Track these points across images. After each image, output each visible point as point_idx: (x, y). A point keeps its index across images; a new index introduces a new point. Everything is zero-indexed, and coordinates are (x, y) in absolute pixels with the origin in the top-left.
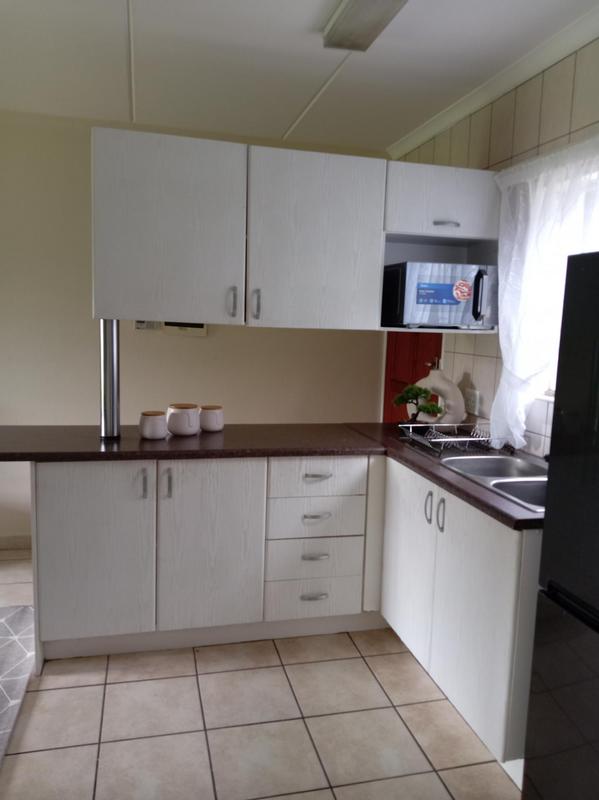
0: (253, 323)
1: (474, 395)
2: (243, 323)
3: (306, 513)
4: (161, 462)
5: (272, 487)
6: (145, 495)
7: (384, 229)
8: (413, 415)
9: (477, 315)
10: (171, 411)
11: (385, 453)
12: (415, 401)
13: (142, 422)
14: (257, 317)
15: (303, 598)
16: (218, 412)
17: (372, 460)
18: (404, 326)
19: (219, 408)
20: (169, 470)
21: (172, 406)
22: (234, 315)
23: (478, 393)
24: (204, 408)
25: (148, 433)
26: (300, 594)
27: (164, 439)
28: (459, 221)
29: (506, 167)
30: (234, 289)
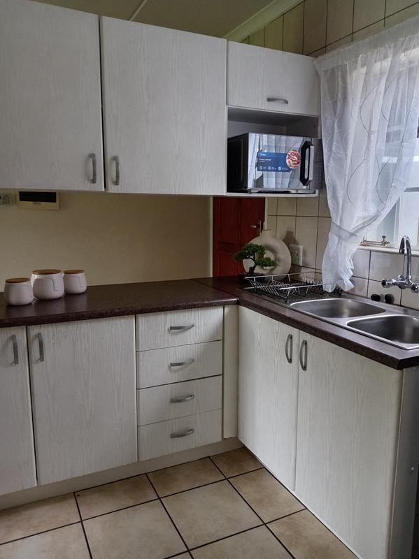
0: (113, 189)
1: (299, 249)
2: (103, 190)
3: (172, 362)
4: (30, 327)
5: (140, 342)
6: (16, 361)
7: (227, 104)
8: (251, 268)
9: (304, 181)
10: (35, 277)
11: (238, 303)
12: (252, 257)
13: (7, 288)
14: (116, 183)
15: (173, 436)
16: (80, 275)
17: (227, 309)
18: (246, 192)
19: (80, 271)
20: (39, 335)
21: (35, 272)
22: (94, 181)
23: (301, 247)
24: (66, 273)
25: (14, 299)
26: (170, 432)
27: (30, 304)
28: (287, 100)
29: (322, 54)
30: (92, 156)
